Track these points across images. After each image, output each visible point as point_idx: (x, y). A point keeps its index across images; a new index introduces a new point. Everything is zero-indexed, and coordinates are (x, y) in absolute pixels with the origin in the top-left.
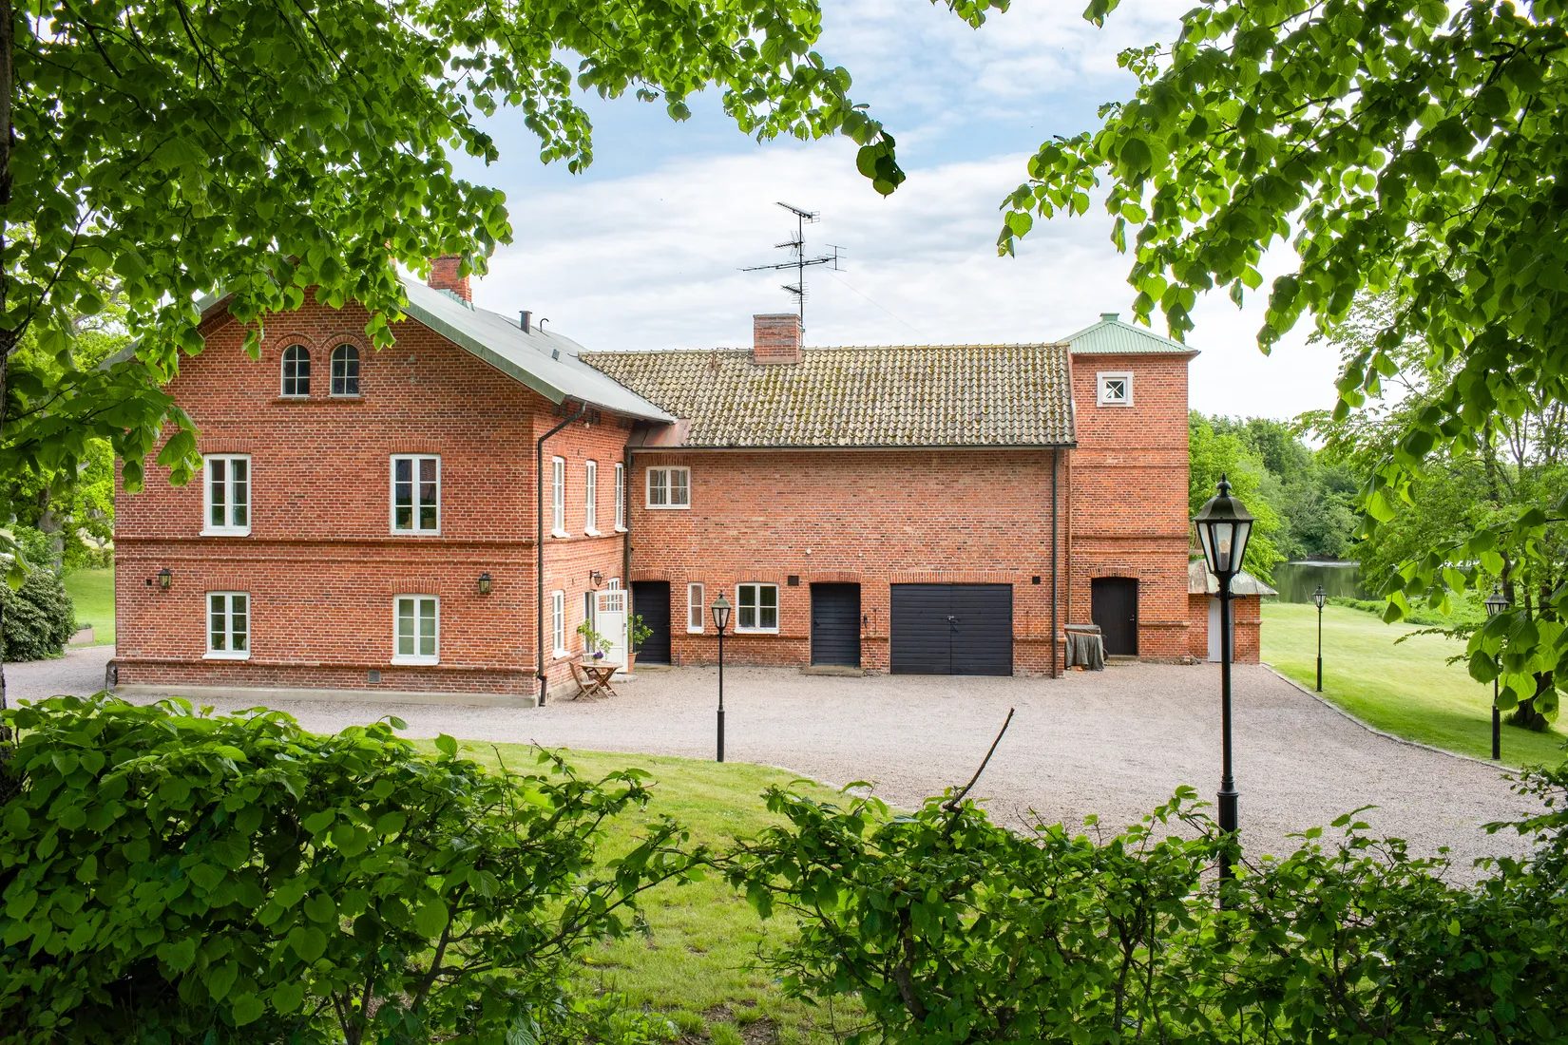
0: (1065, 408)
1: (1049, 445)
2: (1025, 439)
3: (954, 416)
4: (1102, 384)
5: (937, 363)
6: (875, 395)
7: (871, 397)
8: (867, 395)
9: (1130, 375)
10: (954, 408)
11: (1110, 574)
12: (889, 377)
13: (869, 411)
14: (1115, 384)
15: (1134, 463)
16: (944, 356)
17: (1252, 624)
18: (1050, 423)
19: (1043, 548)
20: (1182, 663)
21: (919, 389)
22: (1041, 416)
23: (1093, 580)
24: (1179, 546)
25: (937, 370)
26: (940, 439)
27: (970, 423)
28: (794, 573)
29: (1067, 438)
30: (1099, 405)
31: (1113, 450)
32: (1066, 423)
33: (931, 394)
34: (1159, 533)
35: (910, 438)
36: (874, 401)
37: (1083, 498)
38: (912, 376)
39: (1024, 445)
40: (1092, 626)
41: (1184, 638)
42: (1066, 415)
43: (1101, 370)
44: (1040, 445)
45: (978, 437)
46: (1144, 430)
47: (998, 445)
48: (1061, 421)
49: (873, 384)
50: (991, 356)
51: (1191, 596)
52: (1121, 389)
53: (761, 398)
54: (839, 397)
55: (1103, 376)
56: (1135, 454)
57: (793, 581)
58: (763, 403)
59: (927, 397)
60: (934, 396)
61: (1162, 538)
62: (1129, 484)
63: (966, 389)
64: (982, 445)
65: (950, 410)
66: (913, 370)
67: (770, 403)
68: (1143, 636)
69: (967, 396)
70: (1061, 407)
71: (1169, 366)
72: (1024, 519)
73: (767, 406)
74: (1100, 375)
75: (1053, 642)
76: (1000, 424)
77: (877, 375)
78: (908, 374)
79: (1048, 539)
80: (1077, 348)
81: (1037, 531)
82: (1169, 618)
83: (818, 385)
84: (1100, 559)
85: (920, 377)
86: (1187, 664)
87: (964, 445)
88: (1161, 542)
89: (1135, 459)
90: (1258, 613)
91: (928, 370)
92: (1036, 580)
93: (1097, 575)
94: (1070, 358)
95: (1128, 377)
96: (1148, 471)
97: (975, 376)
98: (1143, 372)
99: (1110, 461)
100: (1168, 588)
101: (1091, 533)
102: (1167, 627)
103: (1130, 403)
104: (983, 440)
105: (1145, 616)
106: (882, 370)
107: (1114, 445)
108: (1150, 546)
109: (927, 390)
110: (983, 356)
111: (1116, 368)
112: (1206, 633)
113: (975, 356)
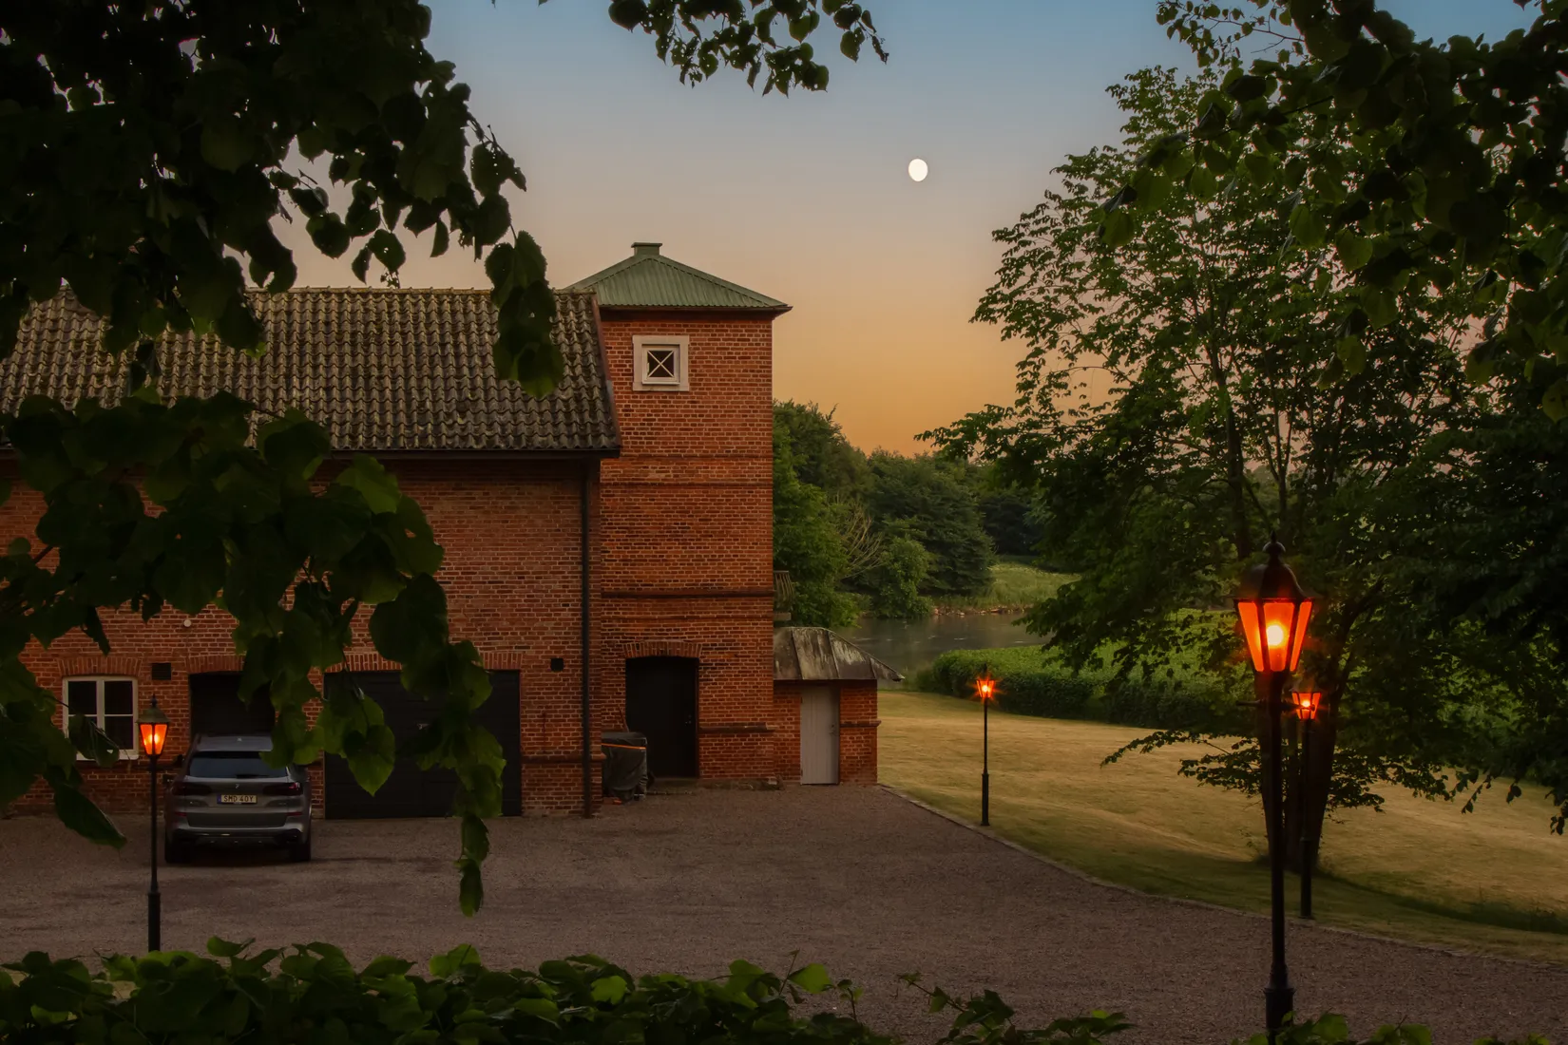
0: (596, 392)
1: (577, 451)
2: (538, 440)
3: (422, 403)
4: (641, 356)
5: (385, 317)
6: (289, 368)
7: (283, 370)
8: (276, 367)
9: (684, 341)
10: (421, 391)
11: (655, 651)
12: (309, 337)
13: (282, 393)
14: (661, 355)
15: (691, 479)
16: (397, 306)
17: (866, 725)
18: (575, 417)
19: (566, 614)
20: (765, 787)
21: (360, 359)
22: (560, 405)
23: (630, 662)
24: (761, 607)
25: (386, 328)
26: (402, 442)
27: (449, 415)
28: (164, 659)
29: (604, 440)
30: (637, 387)
31: (659, 458)
32: (600, 415)
33: (380, 367)
34: (730, 586)
35: (354, 437)
36: (288, 377)
37: (612, 534)
38: (347, 338)
39: (538, 451)
40: (628, 735)
41: (767, 749)
42: (599, 404)
43: (638, 332)
44: (564, 451)
45: (464, 438)
46: (706, 427)
47: (498, 451)
48: (593, 413)
49: (283, 349)
50: (472, 306)
51: (778, 684)
52: (670, 364)
53: (96, 368)
54: (229, 369)
55: (642, 344)
56: (692, 465)
57: (161, 671)
58: (100, 377)
59: (375, 372)
60: (386, 371)
61: (734, 595)
62: (683, 512)
63: (437, 359)
64: (471, 451)
65: (415, 393)
66: (347, 327)
67: (113, 376)
68: (707, 746)
69: (439, 371)
70: (590, 390)
71: (743, 329)
72: (536, 568)
73: (107, 381)
74: (637, 340)
75: (585, 760)
76: (497, 417)
77: (289, 335)
78: (340, 333)
79: (575, 600)
80: (604, 298)
81: (557, 586)
82: (746, 719)
83: (191, 349)
84: (639, 629)
85: (360, 338)
86: (773, 788)
87: (442, 451)
88: (732, 602)
89: (692, 473)
90: (875, 709)
91: (373, 328)
92: (557, 664)
93: (633, 654)
94: (597, 314)
95: (680, 344)
96: (711, 491)
97: (450, 339)
98: (704, 337)
99: (654, 475)
100: (744, 672)
101: (624, 588)
102: (743, 733)
103: (685, 386)
104: (472, 443)
105: (709, 714)
106: (296, 326)
107: (660, 450)
108: (717, 608)
109: (373, 360)
110: (459, 307)
111: (663, 331)
112: (797, 741)
113: (446, 306)
